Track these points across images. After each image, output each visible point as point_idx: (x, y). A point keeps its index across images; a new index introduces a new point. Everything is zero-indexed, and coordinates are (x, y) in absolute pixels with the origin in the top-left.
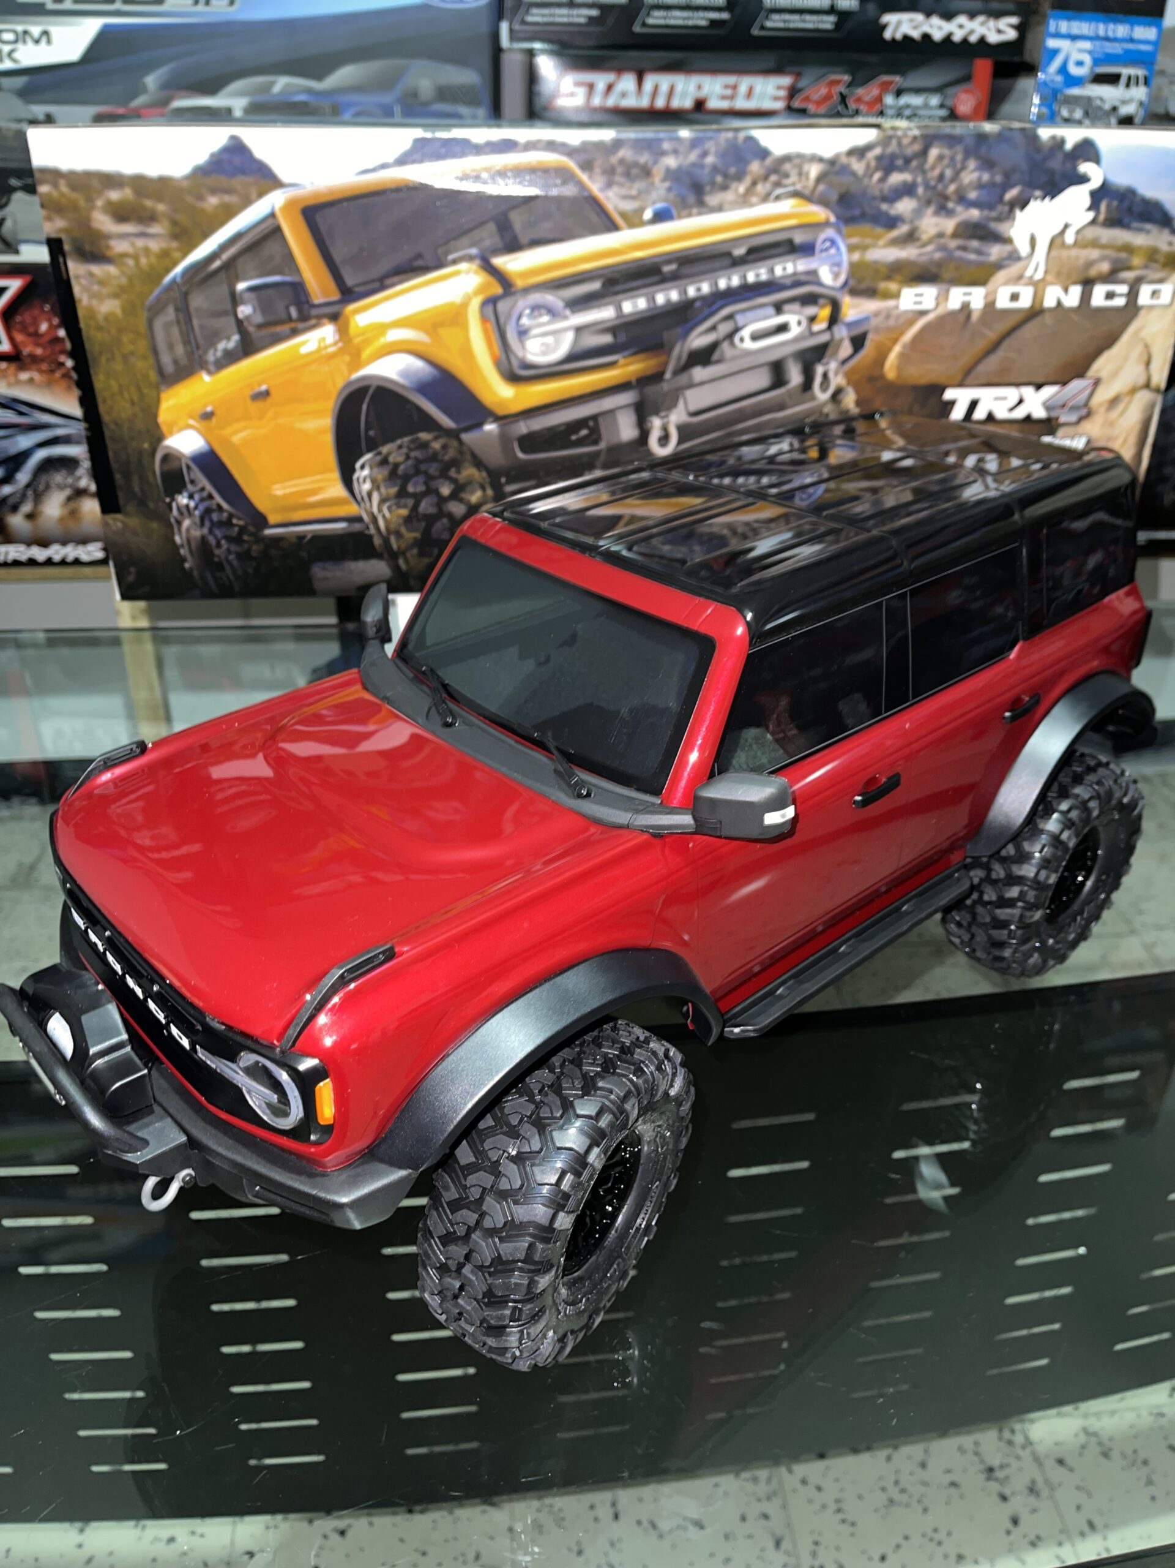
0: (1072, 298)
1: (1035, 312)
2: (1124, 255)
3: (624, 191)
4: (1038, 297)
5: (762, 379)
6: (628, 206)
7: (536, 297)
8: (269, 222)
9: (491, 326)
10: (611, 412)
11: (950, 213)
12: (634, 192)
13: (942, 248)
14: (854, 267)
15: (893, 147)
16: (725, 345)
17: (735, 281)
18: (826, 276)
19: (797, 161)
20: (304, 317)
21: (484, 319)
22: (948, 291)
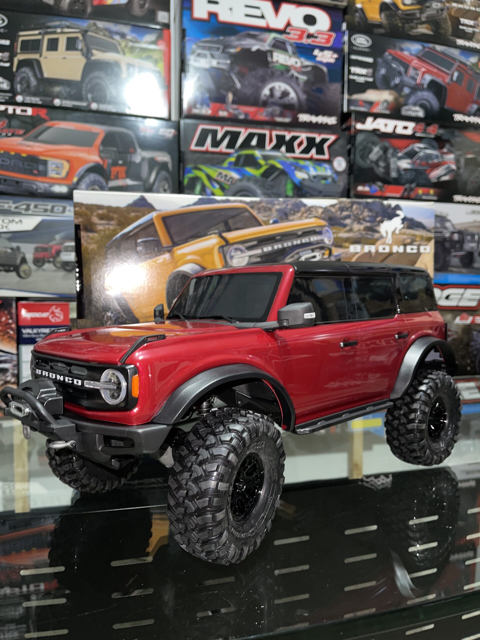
0: (401, 249)
1: (390, 254)
2: (413, 237)
4: (391, 249)
6: (265, 219)
7: (236, 246)
8: (151, 221)
11: (361, 224)
12: (266, 215)
13: (360, 234)
14: (335, 239)
15: (342, 205)
17: (299, 242)
18: (327, 241)
19: (315, 208)
20: (160, 251)
21: (219, 252)
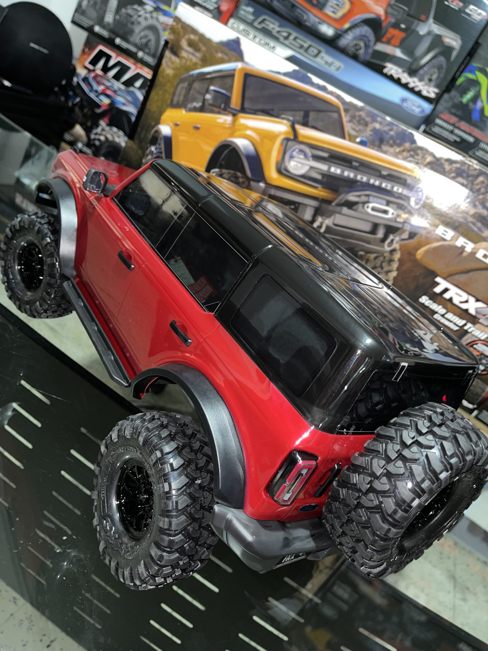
3: (354, 126)
5: (367, 227)
6: (353, 133)
7: (303, 147)
8: (232, 72)
9: (282, 149)
10: (306, 205)
11: (476, 206)
12: (357, 129)
15: (465, 168)
16: (360, 205)
17: (377, 183)
18: (413, 202)
19: (424, 152)
20: (225, 109)
21: (282, 144)
22: (458, 237)
